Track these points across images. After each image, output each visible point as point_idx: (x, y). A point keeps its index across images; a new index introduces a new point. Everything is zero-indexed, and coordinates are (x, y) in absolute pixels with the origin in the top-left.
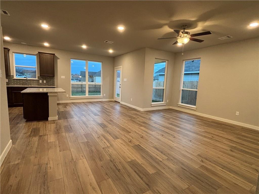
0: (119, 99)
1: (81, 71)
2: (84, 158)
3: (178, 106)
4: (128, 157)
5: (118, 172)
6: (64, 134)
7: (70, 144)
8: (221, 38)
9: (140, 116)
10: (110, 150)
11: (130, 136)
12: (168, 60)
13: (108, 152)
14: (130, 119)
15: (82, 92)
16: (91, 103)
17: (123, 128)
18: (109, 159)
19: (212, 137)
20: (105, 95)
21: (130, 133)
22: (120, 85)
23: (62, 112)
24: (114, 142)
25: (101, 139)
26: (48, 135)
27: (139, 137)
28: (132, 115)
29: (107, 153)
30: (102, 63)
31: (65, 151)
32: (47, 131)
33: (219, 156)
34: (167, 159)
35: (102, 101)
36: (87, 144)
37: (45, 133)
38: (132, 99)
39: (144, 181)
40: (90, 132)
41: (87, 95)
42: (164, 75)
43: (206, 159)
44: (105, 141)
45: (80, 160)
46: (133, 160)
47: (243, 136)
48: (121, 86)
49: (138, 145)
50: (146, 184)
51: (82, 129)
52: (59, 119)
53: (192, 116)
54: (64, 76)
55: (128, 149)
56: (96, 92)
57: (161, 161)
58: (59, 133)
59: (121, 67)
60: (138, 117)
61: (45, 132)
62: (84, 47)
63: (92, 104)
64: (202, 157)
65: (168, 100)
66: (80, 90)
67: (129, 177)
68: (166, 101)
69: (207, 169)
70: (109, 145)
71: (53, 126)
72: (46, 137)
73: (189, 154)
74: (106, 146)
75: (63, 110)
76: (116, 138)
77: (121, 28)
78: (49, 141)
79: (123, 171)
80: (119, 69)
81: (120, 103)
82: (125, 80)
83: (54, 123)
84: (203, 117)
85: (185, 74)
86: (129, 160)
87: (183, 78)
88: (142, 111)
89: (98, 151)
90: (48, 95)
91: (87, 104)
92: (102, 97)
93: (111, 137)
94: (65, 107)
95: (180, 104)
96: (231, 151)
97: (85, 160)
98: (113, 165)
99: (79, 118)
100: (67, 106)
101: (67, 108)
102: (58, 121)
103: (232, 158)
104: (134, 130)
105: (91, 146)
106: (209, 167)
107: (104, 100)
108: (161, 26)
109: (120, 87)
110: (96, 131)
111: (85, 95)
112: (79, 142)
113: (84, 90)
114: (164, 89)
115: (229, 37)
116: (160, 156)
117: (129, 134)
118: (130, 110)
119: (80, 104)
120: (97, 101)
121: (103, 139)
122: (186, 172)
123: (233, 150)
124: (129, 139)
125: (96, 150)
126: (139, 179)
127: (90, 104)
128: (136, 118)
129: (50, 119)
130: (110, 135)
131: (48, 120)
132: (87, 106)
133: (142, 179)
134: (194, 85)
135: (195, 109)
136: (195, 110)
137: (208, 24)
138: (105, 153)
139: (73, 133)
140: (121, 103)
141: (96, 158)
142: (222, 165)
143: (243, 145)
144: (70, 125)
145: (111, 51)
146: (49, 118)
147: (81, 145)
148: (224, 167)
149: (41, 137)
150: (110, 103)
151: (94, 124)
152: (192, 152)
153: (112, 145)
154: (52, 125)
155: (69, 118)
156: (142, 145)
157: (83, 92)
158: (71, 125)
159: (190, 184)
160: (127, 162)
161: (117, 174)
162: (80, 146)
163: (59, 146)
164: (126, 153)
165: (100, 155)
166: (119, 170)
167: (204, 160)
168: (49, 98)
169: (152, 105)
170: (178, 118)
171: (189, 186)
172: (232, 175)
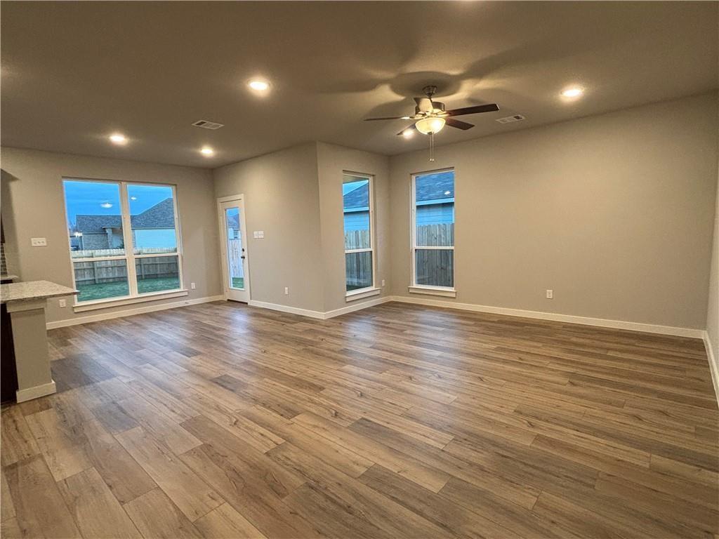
0: (243, 294)
1: (78, 217)
2: (221, 501)
3: (411, 293)
4: (354, 462)
5: (351, 515)
6: (106, 438)
7: (147, 467)
8: (503, 121)
9: (326, 334)
10: (292, 455)
11: (328, 398)
12: (373, 176)
13: (289, 462)
14: (301, 347)
15: (95, 284)
16: (151, 317)
17: (295, 378)
18: (302, 483)
19: (520, 359)
20: (193, 286)
21: (324, 388)
22: (243, 250)
23: (60, 360)
24: (291, 428)
25: (247, 427)
26: (41, 456)
27: (355, 396)
28: (302, 336)
29: (285, 466)
30: (174, 187)
31: (141, 498)
32: (32, 443)
33: (556, 402)
34: (454, 439)
35: (188, 306)
36: (208, 453)
37: (25, 453)
38: (286, 288)
39: (432, 520)
40: (199, 412)
41: (134, 293)
42: (368, 212)
43: (537, 418)
44: (262, 430)
45: (213, 513)
46: (372, 467)
47: (576, 344)
48: (245, 254)
49: (363, 419)
50: (438, 525)
51: (166, 408)
52: (61, 388)
53: (450, 314)
54: (44, 240)
55: (341, 439)
56: (146, 278)
57: (443, 451)
58: (84, 440)
59: (241, 196)
60: (322, 340)
61: (23, 447)
62: (118, 139)
63: (159, 319)
64: (527, 415)
65: (383, 281)
66: (88, 277)
67: (387, 520)
68: (379, 284)
69: (552, 443)
70: (281, 441)
71: (48, 419)
72: (38, 467)
73: (495, 414)
74: (273, 446)
75: (61, 357)
76: (290, 415)
77: (259, 86)
78: (58, 478)
79: (359, 507)
80: (235, 204)
81: (247, 303)
82: (259, 234)
83: (48, 407)
84: (475, 313)
85: (419, 207)
86: (363, 470)
87: (416, 220)
88: (325, 320)
89: (254, 467)
90: (8, 312)
91: (139, 323)
92: (186, 294)
93: (274, 414)
94: (66, 344)
95: (415, 285)
96: (572, 384)
97: (227, 508)
98: (323, 500)
99: (136, 371)
100: (70, 338)
101: (71, 344)
102: (61, 396)
103: (583, 401)
104: (331, 380)
105: (222, 456)
106: (554, 436)
107: (191, 302)
108: (372, 85)
109: (243, 257)
110: (217, 406)
111: (126, 293)
112: (175, 452)
113: (101, 277)
114: (371, 252)
115: (518, 118)
116: (433, 437)
117: (321, 392)
118: (288, 322)
119: (116, 324)
120: (172, 309)
121: (252, 425)
122: (512, 462)
123: (576, 381)
124: (328, 408)
125: (246, 467)
126: (415, 516)
127: (150, 319)
128: (317, 343)
129: (22, 395)
130: (265, 407)
131: (16, 400)
132: (144, 328)
133: (420, 513)
134: (433, 235)
135: (454, 295)
136: (454, 298)
137: (484, 84)
138: (282, 470)
139: (140, 428)
140: (251, 303)
141: (261, 492)
142: (574, 424)
143: (586, 365)
144: (114, 403)
145: (207, 152)
146: (17, 393)
147: (189, 460)
148: (579, 427)
149: (15, 470)
150: (218, 309)
151: (198, 385)
152: (498, 408)
153: (289, 440)
154: (43, 415)
155: (97, 379)
156: (373, 417)
157: (99, 284)
158: (120, 403)
159: (538, 492)
160: (359, 477)
161: (350, 522)
162: (189, 467)
163: (110, 487)
164: (339, 451)
165: (269, 478)
166: (349, 509)
167: (533, 421)
168: (13, 321)
169: (348, 300)
170: (421, 323)
171: (538, 497)
172: (602, 441)
